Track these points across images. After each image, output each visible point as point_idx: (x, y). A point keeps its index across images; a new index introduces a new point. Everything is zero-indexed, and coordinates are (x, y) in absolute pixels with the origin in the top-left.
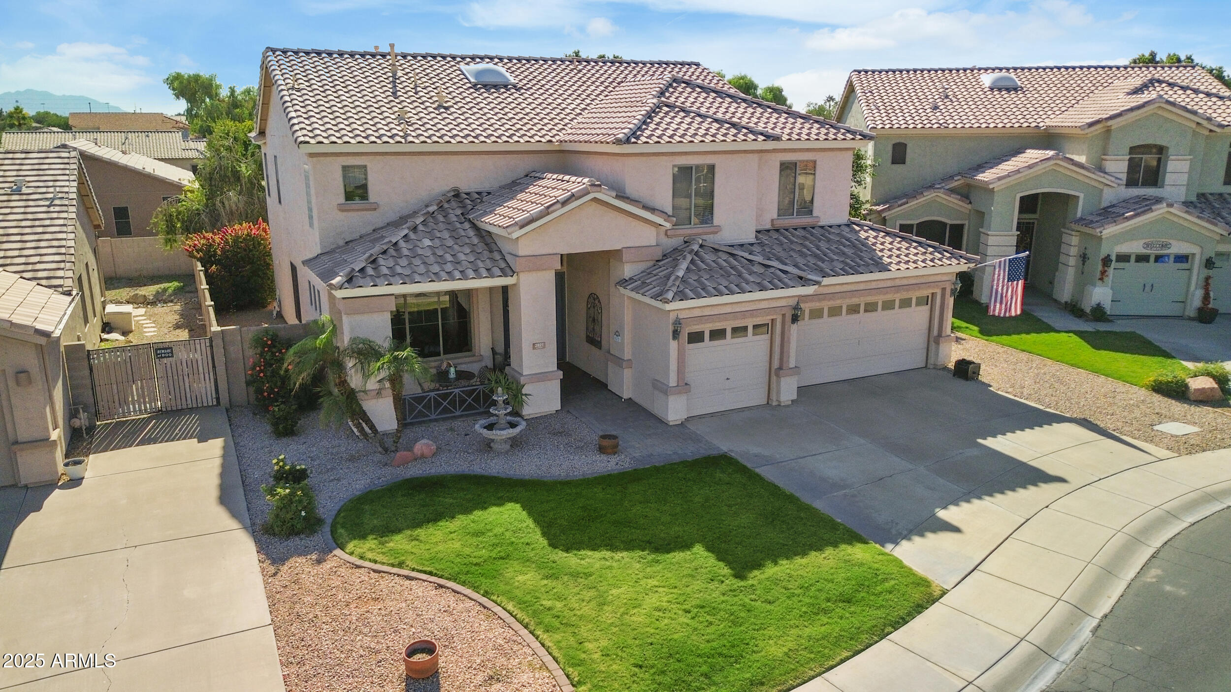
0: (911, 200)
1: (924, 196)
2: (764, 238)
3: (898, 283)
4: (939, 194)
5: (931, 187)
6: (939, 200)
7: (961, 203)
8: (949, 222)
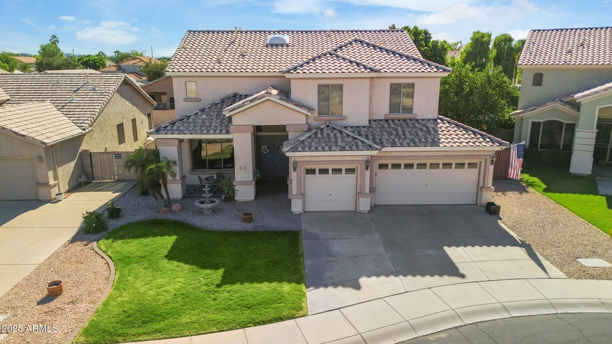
0: (538, 108)
1: (547, 106)
2: (374, 124)
3: (450, 154)
4: (557, 105)
5: (553, 100)
6: (557, 108)
7: (571, 110)
8: (565, 122)
